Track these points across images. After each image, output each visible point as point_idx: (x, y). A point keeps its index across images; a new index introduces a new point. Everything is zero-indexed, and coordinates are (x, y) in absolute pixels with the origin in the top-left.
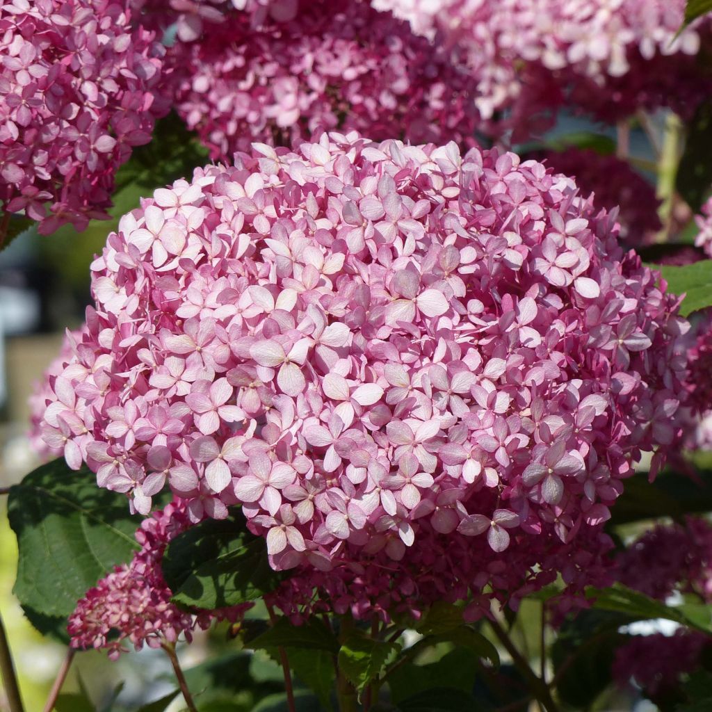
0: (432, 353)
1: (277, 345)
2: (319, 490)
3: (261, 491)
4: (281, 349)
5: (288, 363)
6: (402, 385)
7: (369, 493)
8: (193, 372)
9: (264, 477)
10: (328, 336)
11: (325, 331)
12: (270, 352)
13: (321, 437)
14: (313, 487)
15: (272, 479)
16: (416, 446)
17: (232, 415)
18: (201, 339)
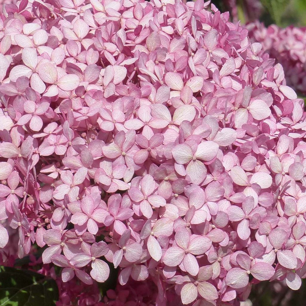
0: (275, 146)
1: (188, 147)
2: (225, 254)
3: (182, 257)
4: (191, 150)
5: (194, 161)
6: (279, 172)
7: (267, 253)
8: (118, 171)
9: (185, 246)
10: (219, 138)
11: (217, 135)
12: (183, 153)
13: (237, 214)
14: (222, 252)
15: (191, 248)
16: (298, 216)
17: (157, 202)
18: (125, 146)
